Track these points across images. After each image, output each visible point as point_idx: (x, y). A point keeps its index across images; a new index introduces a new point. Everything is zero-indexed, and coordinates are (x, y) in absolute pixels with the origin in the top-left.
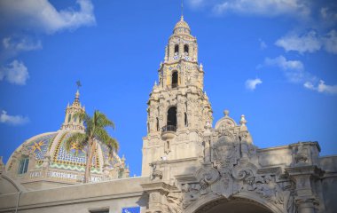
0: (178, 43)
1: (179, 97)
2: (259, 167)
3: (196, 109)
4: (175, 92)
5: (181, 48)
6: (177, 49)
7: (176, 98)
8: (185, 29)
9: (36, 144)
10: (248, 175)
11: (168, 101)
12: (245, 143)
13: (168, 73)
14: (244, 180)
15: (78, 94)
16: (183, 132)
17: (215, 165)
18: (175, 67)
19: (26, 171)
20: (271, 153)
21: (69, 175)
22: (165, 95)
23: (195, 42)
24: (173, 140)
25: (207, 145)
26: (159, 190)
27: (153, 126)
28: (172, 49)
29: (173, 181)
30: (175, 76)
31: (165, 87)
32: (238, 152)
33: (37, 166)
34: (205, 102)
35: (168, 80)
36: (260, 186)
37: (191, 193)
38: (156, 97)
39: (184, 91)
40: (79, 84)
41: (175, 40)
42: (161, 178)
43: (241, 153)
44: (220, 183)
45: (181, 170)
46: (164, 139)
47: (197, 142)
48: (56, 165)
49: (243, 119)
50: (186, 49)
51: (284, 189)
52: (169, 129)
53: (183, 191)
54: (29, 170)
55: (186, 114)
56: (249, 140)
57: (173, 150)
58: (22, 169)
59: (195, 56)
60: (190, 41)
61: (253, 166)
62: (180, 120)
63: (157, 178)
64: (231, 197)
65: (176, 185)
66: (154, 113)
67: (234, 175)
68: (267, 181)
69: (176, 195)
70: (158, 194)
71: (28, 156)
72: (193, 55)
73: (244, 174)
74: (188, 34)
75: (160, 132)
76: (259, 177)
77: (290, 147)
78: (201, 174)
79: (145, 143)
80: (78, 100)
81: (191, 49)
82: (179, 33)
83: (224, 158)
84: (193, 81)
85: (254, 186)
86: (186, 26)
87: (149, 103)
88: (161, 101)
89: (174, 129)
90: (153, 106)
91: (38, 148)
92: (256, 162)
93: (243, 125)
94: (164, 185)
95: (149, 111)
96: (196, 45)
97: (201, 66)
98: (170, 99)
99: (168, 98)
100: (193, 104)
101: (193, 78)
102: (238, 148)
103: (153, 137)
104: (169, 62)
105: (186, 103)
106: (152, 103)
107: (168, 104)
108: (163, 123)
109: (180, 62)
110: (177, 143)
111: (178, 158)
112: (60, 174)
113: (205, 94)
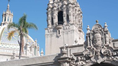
10: (109, 52)
14: (107, 55)
15: (9, 5)
16: (67, 25)
17: (93, 48)
21: (8, 51)
24: (62, 29)
26: (66, 61)
29: (72, 56)
34: (78, 8)
37: (82, 62)
44: (96, 56)
46: (57, 29)
47: (75, 30)
52: (59, 24)
55: (68, 15)
57: (62, 36)
63: (64, 55)
64: (101, 63)
65: (74, 58)
67: (102, 52)
69: (74, 63)
73: (107, 52)
75: (54, 26)
78: (86, 52)
88: (54, 8)
89: (62, 24)
93: (106, 28)
94: (68, 58)
102: (104, 39)
103: (51, 28)
106: (49, 9)
107: (58, 10)
108: (56, 20)
110: (64, 31)
111: (65, 39)
112: (3, 50)
113: (78, 3)
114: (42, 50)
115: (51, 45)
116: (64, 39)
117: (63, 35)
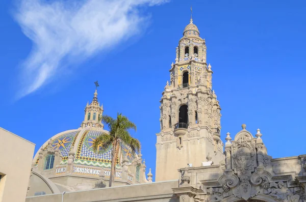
0: (188, 45)
1: (190, 96)
2: (273, 175)
3: (206, 107)
4: (186, 91)
5: (191, 50)
6: (187, 50)
7: (187, 97)
8: (194, 31)
9: (60, 141)
10: (264, 181)
11: (180, 100)
12: (261, 153)
13: (179, 73)
14: (260, 186)
15: (96, 93)
16: (194, 129)
17: (236, 172)
18: (185, 68)
19: (52, 167)
20: (283, 162)
21: (91, 170)
22: (177, 94)
23: (204, 43)
24: (185, 136)
25: (228, 154)
26: (188, 193)
27: (166, 123)
28: (183, 51)
29: (199, 186)
30: (186, 76)
31: (177, 86)
32: (255, 161)
33: (62, 162)
34: (214, 100)
35: (179, 80)
36: (274, 191)
37: (215, 196)
38: (168, 96)
39: (194, 91)
40: (97, 84)
41: (185, 42)
42: (189, 183)
43: (257, 162)
44: (240, 187)
45: (206, 176)
46: (177, 135)
47: (208, 139)
48: (79, 161)
49: (259, 133)
50: (196, 50)
51: (294, 193)
52: (180, 126)
53: (208, 194)
54: (55, 165)
55: (196, 112)
56: (264, 151)
57: (185, 148)
58: (48, 165)
59: (204, 58)
60: (199, 43)
61: (268, 173)
62: (191, 118)
63: (186, 183)
64: (250, 200)
65: (202, 188)
66: (166, 111)
67: (252, 181)
68: (280, 187)
69: (203, 197)
70: (187, 196)
71: (53, 153)
72: (202, 56)
73: (261, 181)
74: (197, 36)
75: (173, 129)
76: (273, 183)
77: (299, 158)
78: (224, 180)
79: (159, 138)
80: (96, 100)
81: (200, 50)
82: (189, 36)
83: (243, 167)
84: (203, 81)
85: (269, 190)
86: (196, 28)
87: (162, 102)
88: (174, 100)
89: (186, 127)
90: (166, 105)
91: (62, 145)
92: (270, 170)
93: (259, 138)
94: (192, 188)
95: (162, 109)
96: (204, 47)
97: (210, 66)
98: (182, 97)
99: (179, 97)
100: (203, 103)
101: (202, 78)
102: (255, 158)
103: (167, 133)
104: (180, 63)
105: (196, 102)
106: (165, 101)
107: (180, 102)
108: (175, 120)
109: (190, 63)
110: (189, 139)
111: (190, 153)
112: (83, 169)
113: (214, 92)
114: (150, 171)
115: (166, 163)
116: (188, 152)
117: (187, 145)
